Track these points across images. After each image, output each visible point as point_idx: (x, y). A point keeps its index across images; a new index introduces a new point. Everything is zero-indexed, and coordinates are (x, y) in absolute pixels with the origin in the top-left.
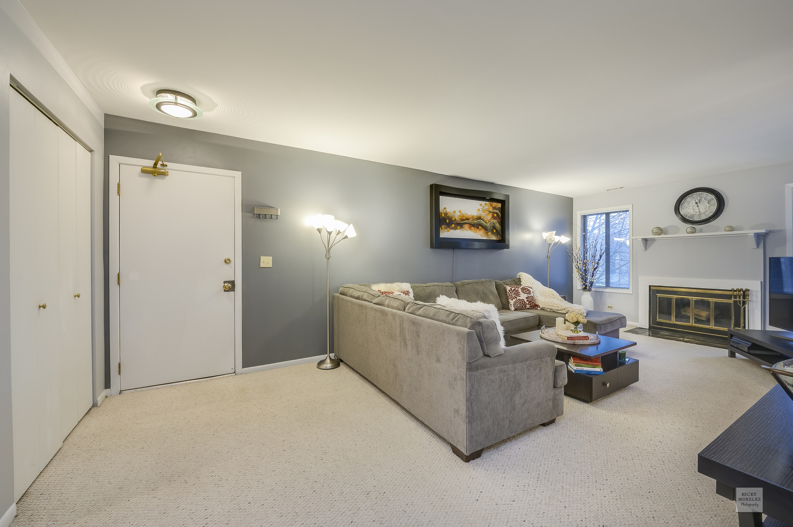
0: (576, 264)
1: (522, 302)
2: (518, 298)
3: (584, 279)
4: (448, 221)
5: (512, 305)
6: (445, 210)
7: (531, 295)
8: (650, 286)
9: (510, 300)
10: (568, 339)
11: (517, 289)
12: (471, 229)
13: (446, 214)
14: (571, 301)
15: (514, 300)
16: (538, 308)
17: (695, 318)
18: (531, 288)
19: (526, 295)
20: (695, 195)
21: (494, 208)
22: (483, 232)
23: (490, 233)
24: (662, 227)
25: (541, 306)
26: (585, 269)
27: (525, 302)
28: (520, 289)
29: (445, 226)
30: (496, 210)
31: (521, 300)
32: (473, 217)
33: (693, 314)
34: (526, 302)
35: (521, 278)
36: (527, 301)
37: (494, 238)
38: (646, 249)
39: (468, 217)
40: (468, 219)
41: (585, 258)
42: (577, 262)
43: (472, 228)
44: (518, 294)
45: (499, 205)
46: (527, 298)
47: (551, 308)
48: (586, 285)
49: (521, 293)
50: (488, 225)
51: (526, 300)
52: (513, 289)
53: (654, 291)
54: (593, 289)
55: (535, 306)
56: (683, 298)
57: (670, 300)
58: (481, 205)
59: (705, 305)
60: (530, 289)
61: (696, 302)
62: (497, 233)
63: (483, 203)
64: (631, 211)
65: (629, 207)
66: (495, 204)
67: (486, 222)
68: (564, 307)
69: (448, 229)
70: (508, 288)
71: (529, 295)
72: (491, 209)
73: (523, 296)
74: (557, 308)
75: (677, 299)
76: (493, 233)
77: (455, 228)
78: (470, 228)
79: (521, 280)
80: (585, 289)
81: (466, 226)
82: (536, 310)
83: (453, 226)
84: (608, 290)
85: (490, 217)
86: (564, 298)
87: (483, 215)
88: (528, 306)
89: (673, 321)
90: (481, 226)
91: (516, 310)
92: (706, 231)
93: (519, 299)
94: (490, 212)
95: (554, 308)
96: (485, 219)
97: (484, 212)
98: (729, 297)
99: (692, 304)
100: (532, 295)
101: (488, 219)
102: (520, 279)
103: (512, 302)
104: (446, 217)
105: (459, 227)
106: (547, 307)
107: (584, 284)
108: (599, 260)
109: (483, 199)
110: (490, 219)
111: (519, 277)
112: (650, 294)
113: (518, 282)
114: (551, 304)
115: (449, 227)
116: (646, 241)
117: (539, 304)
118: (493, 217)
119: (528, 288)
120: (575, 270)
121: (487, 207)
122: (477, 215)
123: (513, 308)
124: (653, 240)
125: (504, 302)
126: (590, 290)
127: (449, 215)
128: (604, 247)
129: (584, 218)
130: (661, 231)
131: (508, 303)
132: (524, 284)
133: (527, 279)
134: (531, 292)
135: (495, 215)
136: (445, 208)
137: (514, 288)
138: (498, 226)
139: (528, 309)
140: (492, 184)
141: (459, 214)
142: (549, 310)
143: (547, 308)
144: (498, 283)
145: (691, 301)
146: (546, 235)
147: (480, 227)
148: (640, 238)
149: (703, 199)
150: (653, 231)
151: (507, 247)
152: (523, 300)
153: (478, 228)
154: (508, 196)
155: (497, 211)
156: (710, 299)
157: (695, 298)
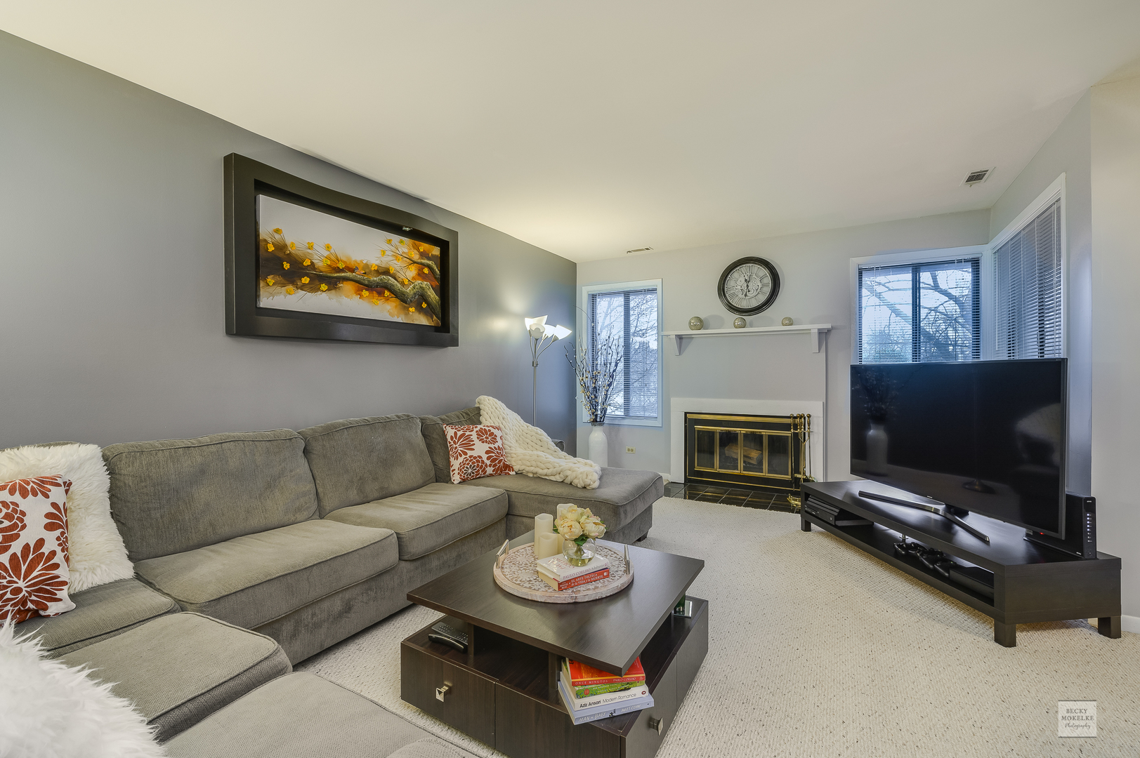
0: (581, 378)
1: (478, 461)
2: (470, 453)
3: (593, 405)
4: (286, 266)
5: (456, 472)
6: (277, 236)
7: (496, 445)
8: (686, 413)
9: (452, 459)
10: (560, 589)
11: (467, 433)
12: (361, 296)
13: (281, 247)
14: (573, 452)
15: (461, 459)
16: (511, 473)
17: (744, 462)
18: (498, 428)
19: (486, 447)
20: (744, 268)
21: (423, 255)
22: (394, 304)
23: (412, 309)
24: (702, 317)
25: (516, 468)
26: (595, 387)
27: (483, 462)
28: (474, 433)
29: (279, 278)
30: (429, 259)
31: (475, 458)
32: (367, 266)
33: (742, 456)
34: (486, 461)
35: (482, 406)
36: (488, 458)
37: (422, 320)
38: (680, 354)
39: (353, 265)
40: (352, 270)
41: (594, 366)
42: (583, 374)
43: (365, 293)
44: (468, 445)
45: (436, 251)
46: (487, 452)
47: (535, 470)
48: (596, 415)
49: (476, 441)
50: (409, 290)
51: (485, 457)
52: (459, 433)
53: (690, 422)
54: (606, 421)
55: (503, 469)
56: (729, 431)
57: (712, 434)
58: (389, 241)
59: (756, 440)
60: (495, 432)
61: (746, 435)
62: (429, 311)
63: (396, 238)
64: (659, 291)
65: (656, 283)
66: (424, 246)
67: (403, 284)
68: (558, 469)
69: (290, 287)
70: (450, 432)
71: (492, 446)
72: (416, 257)
73: (480, 449)
74: (545, 471)
75: (722, 434)
76: (420, 309)
77: (312, 287)
78: (358, 292)
79: (482, 412)
80: (595, 421)
81: (347, 287)
82: (507, 478)
83: (306, 280)
84: (626, 422)
85: (412, 272)
86: (560, 445)
87: (396, 265)
88: (490, 470)
89: (717, 469)
90: (390, 290)
91: (463, 481)
92: (758, 324)
93: (470, 457)
94: (414, 262)
95: (540, 471)
96: (401, 276)
97: (397, 258)
98: (786, 427)
99: (740, 439)
100: (499, 444)
101: (408, 276)
102: (479, 409)
103: (456, 464)
104: (281, 255)
105: (324, 287)
106: (527, 469)
107: (593, 414)
108: (614, 371)
109: (396, 229)
110: (413, 278)
111: (477, 406)
112: (685, 426)
113: (473, 416)
114: (534, 463)
115: (293, 282)
116: (680, 338)
117: (513, 463)
118: (421, 275)
119: (492, 430)
120: (579, 389)
121: (406, 250)
122: (378, 262)
123: (456, 478)
124: (690, 337)
125: (441, 464)
126: (601, 423)
127: (291, 250)
128: (621, 350)
129: (593, 297)
130: (701, 323)
131: (449, 465)
132: (487, 420)
133: (493, 410)
134: (498, 439)
135: (426, 271)
136: (277, 231)
137: (461, 432)
138: (433, 296)
139: (491, 475)
140: (419, 201)
141: (326, 253)
142: (531, 475)
143: (528, 472)
144: (428, 422)
145: (739, 435)
146: (530, 323)
147: (387, 293)
148: (673, 333)
149: (754, 276)
150: (690, 323)
151: (454, 342)
152: (480, 457)
153: (381, 294)
154: (455, 234)
155: (430, 263)
156: (765, 432)
157: (744, 430)
